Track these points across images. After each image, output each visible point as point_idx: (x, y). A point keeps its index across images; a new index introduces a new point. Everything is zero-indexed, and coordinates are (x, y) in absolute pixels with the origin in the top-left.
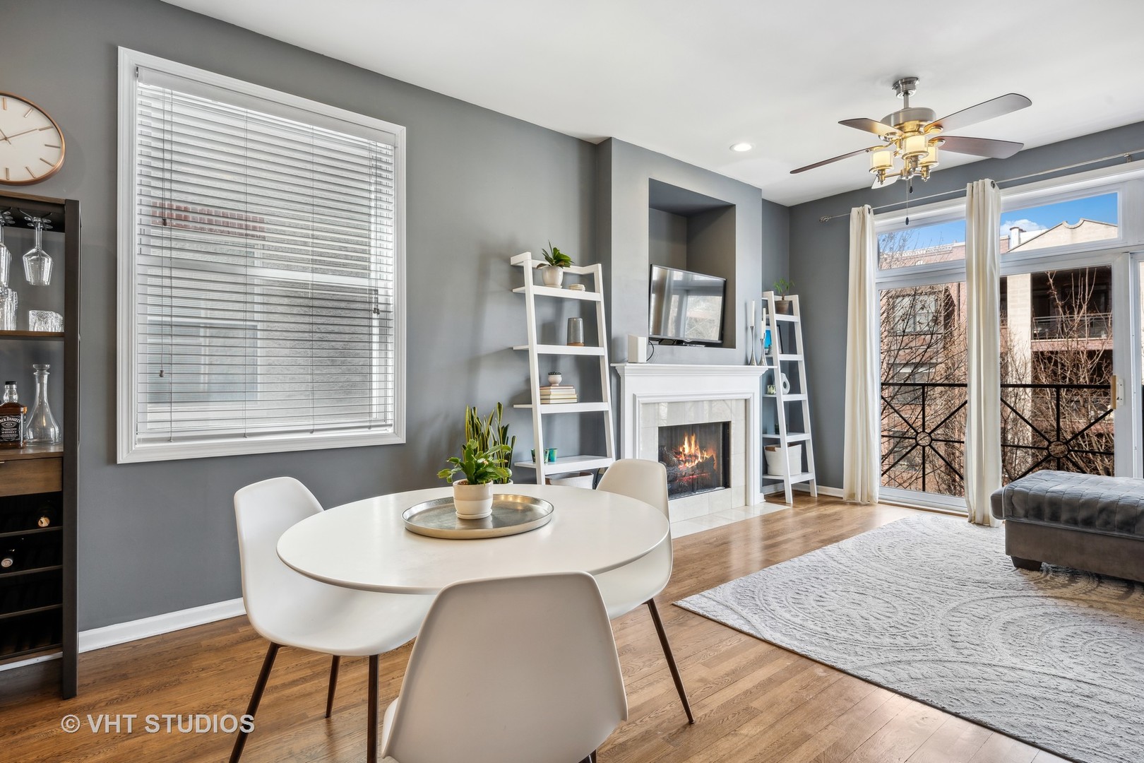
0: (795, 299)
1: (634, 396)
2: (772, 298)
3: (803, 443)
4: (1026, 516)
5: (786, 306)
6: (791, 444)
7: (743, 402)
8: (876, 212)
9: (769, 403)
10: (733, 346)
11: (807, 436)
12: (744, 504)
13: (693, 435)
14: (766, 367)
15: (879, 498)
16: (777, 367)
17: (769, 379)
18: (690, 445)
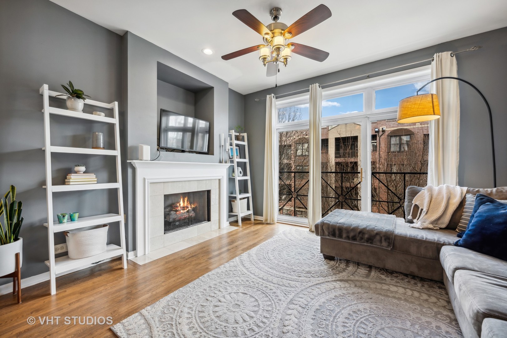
0: (245, 135)
1: (144, 179)
2: (234, 133)
3: (248, 198)
4: (329, 236)
5: (241, 138)
6: (241, 199)
7: (218, 181)
8: (277, 98)
9: (231, 180)
10: (213, 154)
11: (249, 195)
12: (218, 227)
13: (186, 197)
14: (229, 164)
15: (277, 220)
16: (235, 165)
17: (232, 170)
18: (184, 202)
